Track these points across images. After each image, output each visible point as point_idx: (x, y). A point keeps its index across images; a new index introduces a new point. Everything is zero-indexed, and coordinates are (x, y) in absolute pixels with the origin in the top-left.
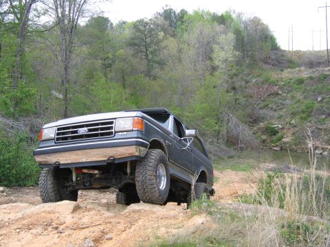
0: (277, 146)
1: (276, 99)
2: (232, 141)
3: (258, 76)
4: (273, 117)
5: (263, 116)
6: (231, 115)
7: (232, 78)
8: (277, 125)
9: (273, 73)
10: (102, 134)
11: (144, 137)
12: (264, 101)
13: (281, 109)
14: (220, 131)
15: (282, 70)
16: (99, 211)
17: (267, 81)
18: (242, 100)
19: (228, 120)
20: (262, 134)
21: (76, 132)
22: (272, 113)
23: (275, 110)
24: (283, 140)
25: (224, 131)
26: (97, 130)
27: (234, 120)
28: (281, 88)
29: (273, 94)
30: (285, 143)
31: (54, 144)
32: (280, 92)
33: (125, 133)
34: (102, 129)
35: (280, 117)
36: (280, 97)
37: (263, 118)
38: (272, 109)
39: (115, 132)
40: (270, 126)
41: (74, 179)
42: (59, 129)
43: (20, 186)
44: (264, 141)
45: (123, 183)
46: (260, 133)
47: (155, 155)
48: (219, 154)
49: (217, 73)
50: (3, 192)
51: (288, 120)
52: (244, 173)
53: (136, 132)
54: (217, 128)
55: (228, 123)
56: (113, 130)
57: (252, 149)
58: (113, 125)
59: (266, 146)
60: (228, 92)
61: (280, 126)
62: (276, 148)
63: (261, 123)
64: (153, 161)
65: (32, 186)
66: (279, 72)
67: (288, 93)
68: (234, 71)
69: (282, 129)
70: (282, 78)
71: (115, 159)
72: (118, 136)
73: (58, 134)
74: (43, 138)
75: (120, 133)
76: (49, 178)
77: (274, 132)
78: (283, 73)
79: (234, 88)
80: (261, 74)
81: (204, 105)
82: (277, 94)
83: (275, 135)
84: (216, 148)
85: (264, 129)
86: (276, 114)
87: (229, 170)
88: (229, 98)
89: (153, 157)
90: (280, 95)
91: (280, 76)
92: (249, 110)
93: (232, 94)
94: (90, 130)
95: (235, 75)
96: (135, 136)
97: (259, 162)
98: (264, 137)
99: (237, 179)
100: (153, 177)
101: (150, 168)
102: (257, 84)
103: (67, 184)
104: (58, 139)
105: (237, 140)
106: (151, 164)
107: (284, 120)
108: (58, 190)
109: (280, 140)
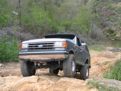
0: (113, 38)
1: (114, 17)
2: (94, 36)
3: (106, 5)
4: (112, 25)
5: (107, 24)
6: (94, 24)
7: (95, 7)
8: (114, 29)
9: (113, 4)
10: (49, 48)
11: (67, 50)
12: (108, 17)
13: (116, 21)
14: (88, 31)
15: (117, 3)
16: (47, 80)
17: (110, 8)
18: (99, 17)
19: (92, 26)
20: (107, 33)
21: (37, 46)
22: (112, 23)
23: (113, 22)
24: (116, 35)
25: (90, 31)
26: (47, 46)
27: (95, 26)
28: (116, 11)
29: (112, 14)
30: (117, 37)
31: (27, 51)
32: (116, 13)
33: (59, 48)
34: (49, 46)
35: (115, 25)
36: (116, 15)
37: (108, 25)
38: (112, 21)
39: (55, 48)
40: (111, 29)
41: (35, 65)
42: (29, 45)
43: (7, 62)
44: (107, 36)
45: (56, 68)
46: (105, 32)
47: (71, 57)
48: (88, 42)
49: (88, 4)
50: (2, 66)
51: (119, 26)
52: (100, 52)
53: (64, 48)
54: (87, 30)
55: (92, 28)
56: (54, 47)
57: (103, 40)
58: (54, 45)
59: (108, 38)
60: (92, 13)
61: (115, 29)
62: (113, 39)
63: (107, 28)
64: (70, 60)
65: (12, 62)
66: (116, 4)
67: (119, 14)
68: (96, 3)
69: (116, 30)
70: (117, 7)
71: (54, 59)
72: (56, 49)
73: (29, 47)
74: (22, 48)
75: (57, 48)
76: (25, 65)
77: (112, 32)
78: (118, 4)
79: (95, 12)
80: (107, 5)
81: (82, 19)
82: (115, 14)
83: (113, 33)
84: (86, 39)
85: (108, 31)
86: (114, 24)
87: (93, 50)
88: (93, 16)
89: (70, 59)
90: (116, 14)
91: (116, 5)
92: (101, 22)
93: (94, 14)
94: (44, 46)
95: (96, 5)
96: (64, 50)
97: (106, 46)
98: (108, 34)
99: (96, 55)
100: (70, 67)
101: (69, 63)
102: (106, 9)
103: (32, 67)
104: (29, 49)
105: (96, 36)
106: (70, 62)
107: (117, 26)
108: (29, 70)
109: (115, 35)
